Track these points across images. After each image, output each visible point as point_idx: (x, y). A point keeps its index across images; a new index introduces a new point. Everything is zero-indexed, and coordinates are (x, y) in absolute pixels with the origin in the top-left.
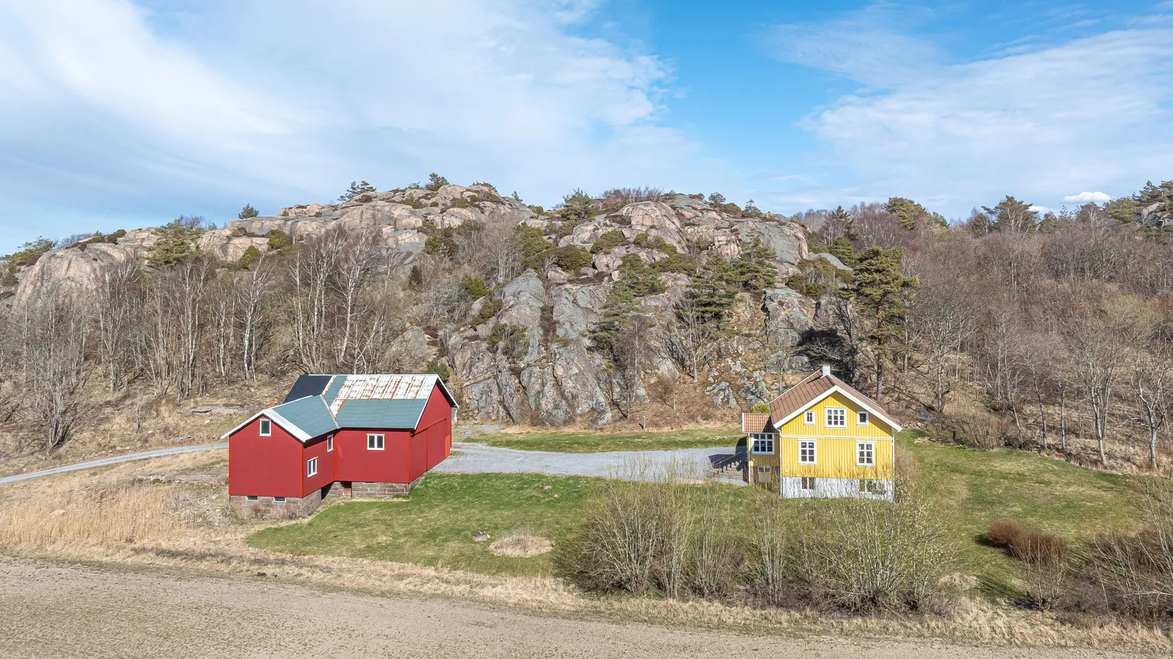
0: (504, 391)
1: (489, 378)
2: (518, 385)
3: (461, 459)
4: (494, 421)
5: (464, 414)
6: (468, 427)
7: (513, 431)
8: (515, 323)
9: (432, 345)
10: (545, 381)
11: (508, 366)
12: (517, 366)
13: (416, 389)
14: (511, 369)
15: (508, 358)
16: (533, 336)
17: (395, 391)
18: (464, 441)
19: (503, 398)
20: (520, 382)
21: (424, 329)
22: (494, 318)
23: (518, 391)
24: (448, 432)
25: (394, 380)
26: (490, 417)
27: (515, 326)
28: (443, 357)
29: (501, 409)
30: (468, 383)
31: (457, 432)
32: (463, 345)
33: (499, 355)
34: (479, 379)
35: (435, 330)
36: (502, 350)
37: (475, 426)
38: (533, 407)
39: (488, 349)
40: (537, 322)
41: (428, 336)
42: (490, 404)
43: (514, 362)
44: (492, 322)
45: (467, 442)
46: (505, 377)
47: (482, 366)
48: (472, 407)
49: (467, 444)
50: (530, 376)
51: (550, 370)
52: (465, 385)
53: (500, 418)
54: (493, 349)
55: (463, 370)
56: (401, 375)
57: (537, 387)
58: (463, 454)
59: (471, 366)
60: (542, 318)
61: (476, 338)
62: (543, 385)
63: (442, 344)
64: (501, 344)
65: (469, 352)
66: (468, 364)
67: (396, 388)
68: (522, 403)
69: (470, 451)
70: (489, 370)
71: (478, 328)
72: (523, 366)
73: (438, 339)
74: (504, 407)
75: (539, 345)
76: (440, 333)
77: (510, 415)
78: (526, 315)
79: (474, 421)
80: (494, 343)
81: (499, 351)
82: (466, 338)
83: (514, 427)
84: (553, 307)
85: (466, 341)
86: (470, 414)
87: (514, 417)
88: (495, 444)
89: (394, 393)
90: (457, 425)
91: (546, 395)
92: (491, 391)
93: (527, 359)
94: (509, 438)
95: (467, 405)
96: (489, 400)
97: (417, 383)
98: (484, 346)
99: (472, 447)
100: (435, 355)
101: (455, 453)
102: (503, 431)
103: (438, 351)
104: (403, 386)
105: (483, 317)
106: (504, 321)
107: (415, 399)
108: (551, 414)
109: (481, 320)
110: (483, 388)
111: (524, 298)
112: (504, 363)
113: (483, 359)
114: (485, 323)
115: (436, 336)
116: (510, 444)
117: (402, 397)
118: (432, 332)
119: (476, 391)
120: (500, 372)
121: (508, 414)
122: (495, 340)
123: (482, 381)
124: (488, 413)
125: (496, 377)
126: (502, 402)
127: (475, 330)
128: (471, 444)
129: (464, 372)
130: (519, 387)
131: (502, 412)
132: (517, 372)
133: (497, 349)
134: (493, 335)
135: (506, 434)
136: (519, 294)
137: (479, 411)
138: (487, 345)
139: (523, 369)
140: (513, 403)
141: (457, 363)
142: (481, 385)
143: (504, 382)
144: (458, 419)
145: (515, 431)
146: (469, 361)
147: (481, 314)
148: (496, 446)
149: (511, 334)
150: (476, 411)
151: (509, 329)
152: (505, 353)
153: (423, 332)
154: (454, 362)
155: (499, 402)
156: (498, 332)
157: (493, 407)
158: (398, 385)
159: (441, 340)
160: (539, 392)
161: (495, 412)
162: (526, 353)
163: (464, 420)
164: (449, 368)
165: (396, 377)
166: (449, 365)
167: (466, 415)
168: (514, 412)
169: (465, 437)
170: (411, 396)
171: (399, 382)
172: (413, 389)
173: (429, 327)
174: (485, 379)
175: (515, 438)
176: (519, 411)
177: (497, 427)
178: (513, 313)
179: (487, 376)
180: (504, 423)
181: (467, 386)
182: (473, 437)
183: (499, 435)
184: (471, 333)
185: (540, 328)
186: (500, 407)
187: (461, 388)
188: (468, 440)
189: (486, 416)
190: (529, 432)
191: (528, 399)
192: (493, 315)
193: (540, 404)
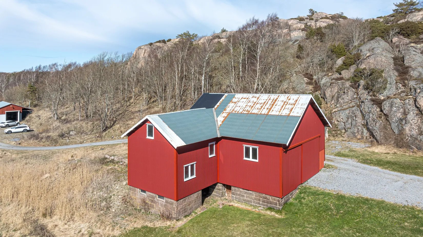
0: (367, 117)
1: (353, 107)
2: (380, 113)
3: (335, 173)
4: (359, 139)
5: (333, 132)
6: (337, 143)
7: (379, 150)
8: (372, 67)
9: (309, 84)
10: (407, 110)
11: (369, 98)
12: (377, 98)
13: (290, 107)
14: (372, 100)
15: (369, 93)
16: (390, 76)
17: (271, 107)
18: (336, 155)
19: (367, 122)
20: (381, 111)
21: (304, 75)
22: (354, 65)
23: (380, 117)
24: (322, 147)
25: (272, 98)
26: (356, 137)
27: (373, 69)
28: (316, 91)
29: (365, 131)
30: (336, 110)
31: (329, 146)
32: (331, 83)
33: (361, 90)
34: (345, 107)
35: (312, 75)
36: (363, 86)
37: (343, 142)
38: (396, 131)
39: (351, 86)
40: (392, 66)
41: (306, 79)
42: (355, 126)
43: (374, 96)
44: (353, 69)
45: (339, 156)
46: (368, 106)
47: (347, 98)
48: (340, 127)
49: (339, 158)
50: (391, 106)
51: (412, 102)
52: (334, 111)
53: (365, 138)
54: (355, 85)
55: (332, 101)
56: (278, 95)
57: (399, 115)
58: (336, 168)
59: (338, 98)
60: (395, 64)
61: (341, 79)
62: (405, 114)
63: (316, 84)
64: (362, 82)
65: (336, 88)
66: (336, 96)
67: (273, 105)
68: (385, 128)
69: (342, 166)
70: (353, 101)
71: (343, 72)
72: (382, 98)
73: (313, 81)
74: (368, 129)
75: (396, 83)
76: (315, 77)
77: (374, 136)
78: (381, 61)
79: (341, 138)
80: (356, 82)
81: (361, 87)
82: (334, 79)
83: (379, 147)
84: (403, 57)
85: (333, 81)
86: (339, 132)
87: (378, 138)
88: (365, 161)
89: (270, 109)
90: (329, 140)
91: (409, 122)
92: (356, 116)
93: (386, 93)
94: (378, 157)
95: (336, 125)
96: (354, 123)
97: (292, 101)
98: (348, 84)
99: (343, 161)
100: (311, 90)
101: (328, 167)
102: (369, 149)
103: (313, 88)
104: (279, 103)
105: (346, 65)
106: (363, 66)
107: (288, 116)
108: (416, 139)
109: (345, 67)
110: (349, 113)
111: (379, 51)
112: (365, 95)
113: (348, 92)
114: (347, 69)
115: (312, 79)
116: (380, 163)
117: (277, 114)
118: (310, 77)
119: (343, 116)
120: (362, 102)
121: (372, 135)
122: (356, 79)
123: (347, 109)
124: (353, 133)
125: (359, 106)
126: (366, 125)
127: (340, 74)
128: (343, 158)
129: (333, 102)
130: (381, 114)
131: (366, 133)
132: (379, 103)
133: (359, 85)
134: (355, 76)
135: (373, 153)
136: (373, 49)
137: (346, 131)
138: (350, 84)
139: (384, 100)
140: (377, 127)
141: (327, 95)
142: (347, 112)
143: (367, 109)
144: (329, 136)
145: (381, 151)
146: (337, 94)
147: (344, 63)
148: (368, 164)
149: (371, 75)
150: (344, 131)
151: (367, 72)
152: (366, 88)
153: (303, 77)
154: (325, 94)
155: (363, 125)
156: (359, 74)
157: (358, 129)
158: (274, 103)
159: (315, 81)
160: (401, 120)
161: (360, 133)
162: (385, 89)
163: (334, 136)
164: (321, 99)
165: (273, 96)
166: (321, 97)
167: (336, 133)
168: (378, 134)
169: (336, 151)
170: (285, 112)
171: (276, 100)
172: (287, 106)
173: (307, 74)
174: (350, 107)
175: (383, 157)
176: (382, 134)
177: (363, 145)
178: (371, 60)
179: (351, 105)
180: (368, 142)
181: (335, 112)
182: (343, 152)
183: (366, 152)
184: (337, 75)
185: (394, 71)
186: (364, 130)
187: (331, 113)
188: (339, 154)
189: (352, 135)
190: (395, 153)
191: (390, 124)
192: (354, 64)
193: (403, 129)
